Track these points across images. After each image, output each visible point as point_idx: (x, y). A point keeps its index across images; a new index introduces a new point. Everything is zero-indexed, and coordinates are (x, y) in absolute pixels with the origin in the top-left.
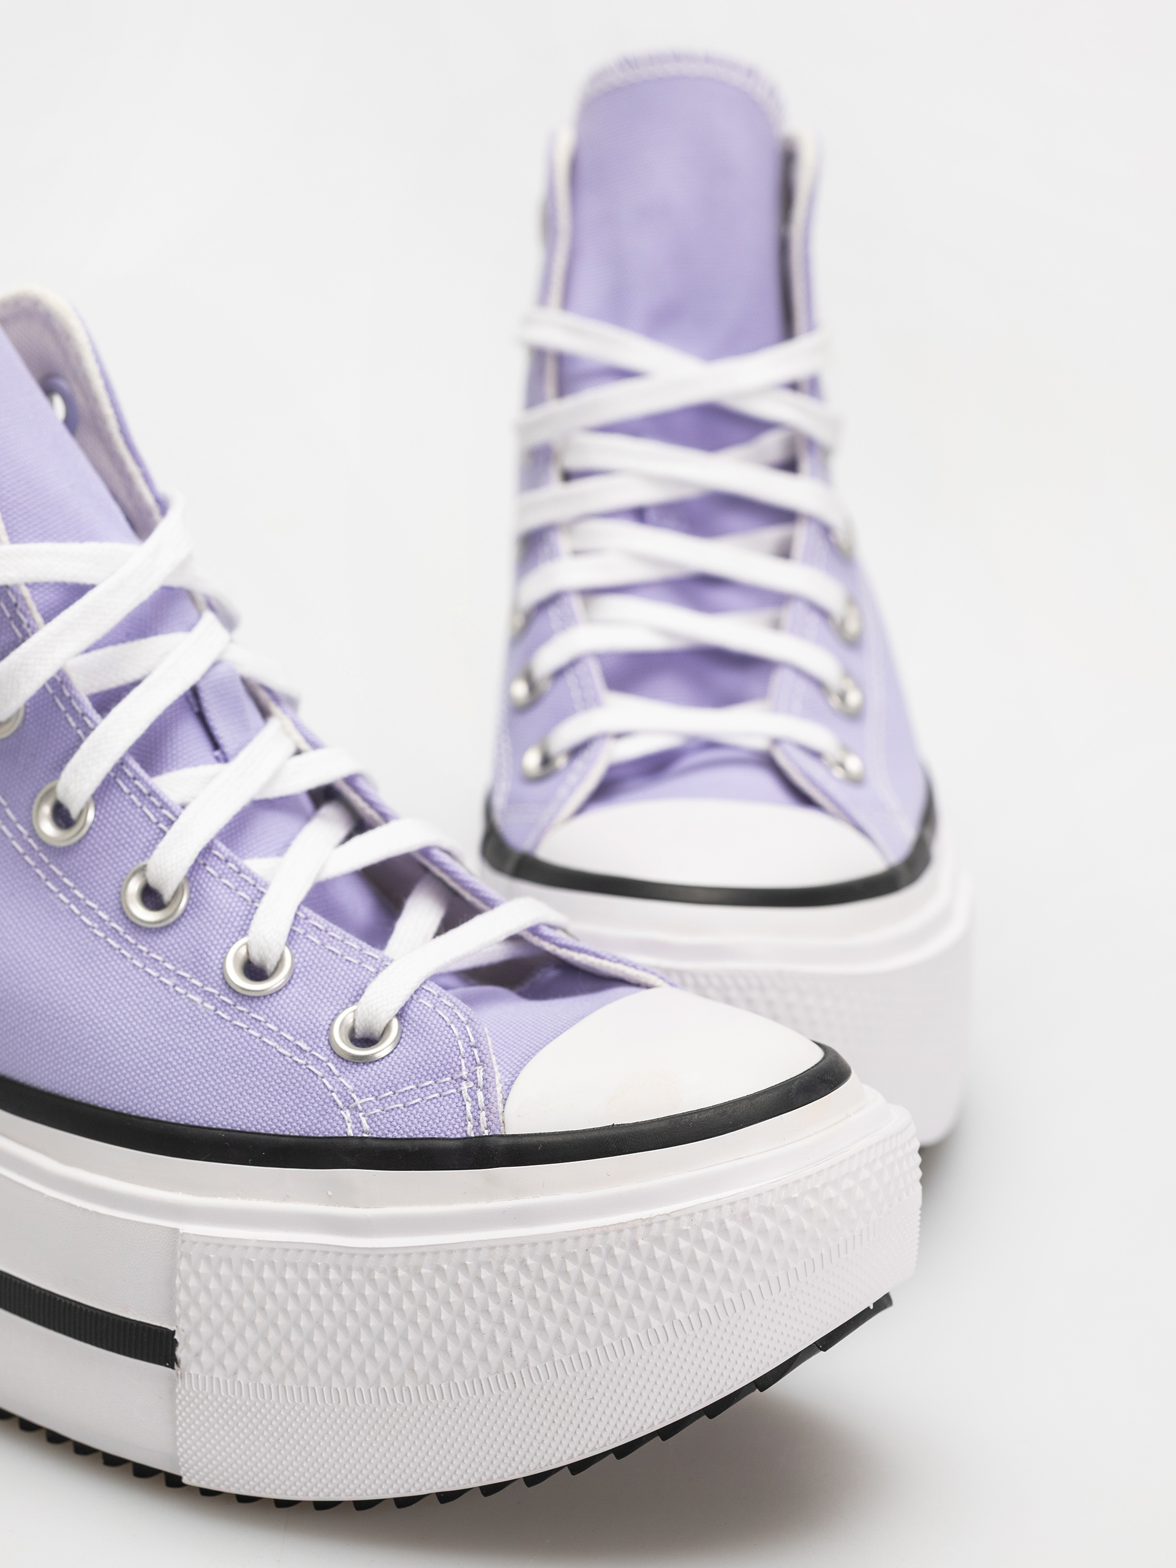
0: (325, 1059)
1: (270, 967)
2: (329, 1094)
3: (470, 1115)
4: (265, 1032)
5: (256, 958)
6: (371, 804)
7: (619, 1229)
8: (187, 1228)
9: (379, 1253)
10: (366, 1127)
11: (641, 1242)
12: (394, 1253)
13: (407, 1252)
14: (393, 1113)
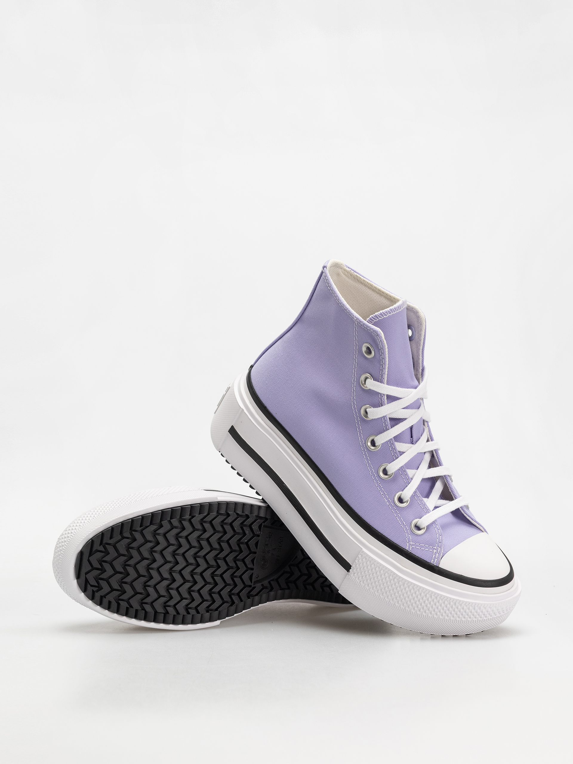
0: (408, 529)
1: (404, 501)
2: (406, 538)
3: (433, 558)
4: (397, 516)
5: (402, 497)
6: (438, 458)
7: (454, 599)
8: (364, 550)
9: (403, 579)
10: (411, 549)
11: (457, 604)
12: (406, 580)
13: (409, 582)
14: (417, 549)
